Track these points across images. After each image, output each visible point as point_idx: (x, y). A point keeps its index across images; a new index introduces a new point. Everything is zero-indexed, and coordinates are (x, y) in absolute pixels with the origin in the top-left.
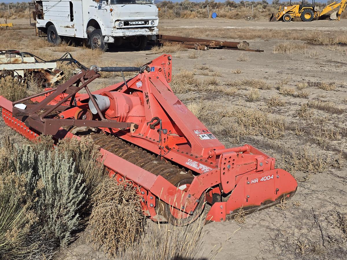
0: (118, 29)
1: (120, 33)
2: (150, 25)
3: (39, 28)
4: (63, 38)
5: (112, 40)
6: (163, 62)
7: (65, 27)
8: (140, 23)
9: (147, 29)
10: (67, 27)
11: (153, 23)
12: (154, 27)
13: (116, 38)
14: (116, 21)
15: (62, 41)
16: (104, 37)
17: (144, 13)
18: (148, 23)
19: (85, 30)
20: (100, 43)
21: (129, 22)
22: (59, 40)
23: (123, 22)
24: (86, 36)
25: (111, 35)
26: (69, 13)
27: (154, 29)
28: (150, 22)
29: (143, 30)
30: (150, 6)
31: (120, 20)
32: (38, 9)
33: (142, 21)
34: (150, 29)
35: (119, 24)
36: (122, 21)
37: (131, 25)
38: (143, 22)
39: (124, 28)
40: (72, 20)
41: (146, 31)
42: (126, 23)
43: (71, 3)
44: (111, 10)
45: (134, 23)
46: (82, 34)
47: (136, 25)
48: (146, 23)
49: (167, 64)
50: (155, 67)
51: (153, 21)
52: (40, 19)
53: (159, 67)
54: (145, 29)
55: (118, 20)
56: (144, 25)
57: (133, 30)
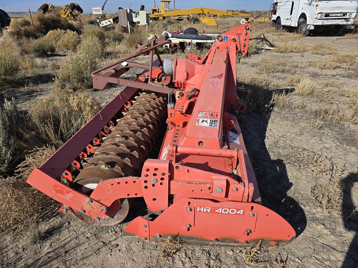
0: (319, 19)
1: (319, 23)
2: (347, 17)
3: (273, 21)
4: (284, 27)
5: (312, 28)
6: (239, 32)
7: (286, 19)
8: (339, 15)
9: (343, 20)
10: (287, 19)
11: (351, 15)
12: (350, 18)
13: (316, 26)
14: (319, 13)
15: (284, 28)
16: (308, 25)
17: (344, 7)
18: (346, 15)
19: (297, 21)
20: (304, 30)
21: (330, 15)
22: (281, 28)
23: (324, 15)
24: (297, 26)
25: (313, 24)
26: (290, 10)
27: (350, 20)
28: (348, 14)
29: (340, 20)
30: (352, 2)
31: (322, 13)
32: (274, 8)
33: (341, 13)
34: (347, 19)
35: (321, 16)
36: (324, 13)
37: (331, 17)
38: (342, 15)
39: (324, 19)
40: (291, 14)
41: (342, 21)
42: (327, 15)
43: (293, 2)
44: (317, 6)
45: (334, 15)
46: (294, 24)
47: (335, 16)
48: (344, 15)
49: (243, 34)
50: (229, 36)
51: (351, 13)
52: (274, 14)
53: (233, 37)
54: (342, 20)
55: (320, 13)
56: (342, 16)
57: (331, 20)
